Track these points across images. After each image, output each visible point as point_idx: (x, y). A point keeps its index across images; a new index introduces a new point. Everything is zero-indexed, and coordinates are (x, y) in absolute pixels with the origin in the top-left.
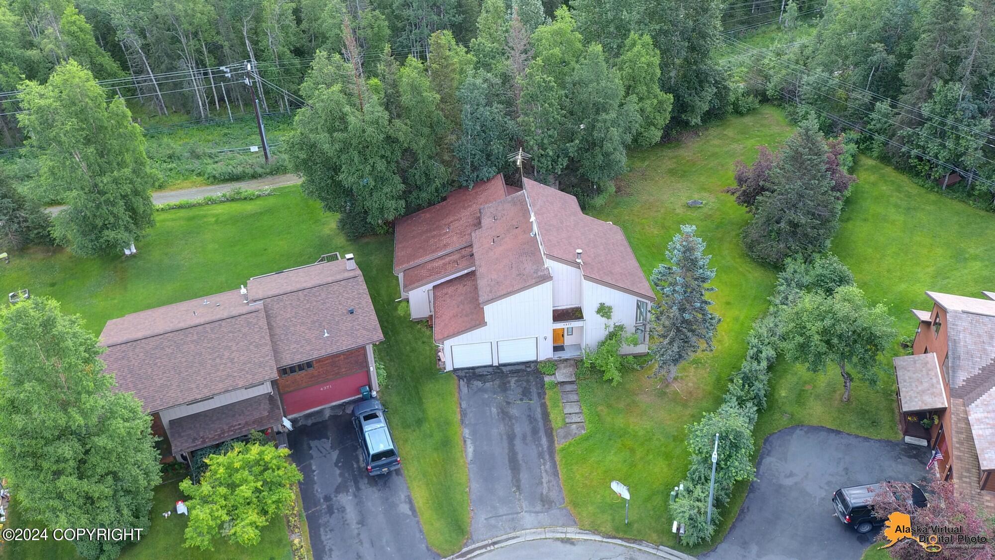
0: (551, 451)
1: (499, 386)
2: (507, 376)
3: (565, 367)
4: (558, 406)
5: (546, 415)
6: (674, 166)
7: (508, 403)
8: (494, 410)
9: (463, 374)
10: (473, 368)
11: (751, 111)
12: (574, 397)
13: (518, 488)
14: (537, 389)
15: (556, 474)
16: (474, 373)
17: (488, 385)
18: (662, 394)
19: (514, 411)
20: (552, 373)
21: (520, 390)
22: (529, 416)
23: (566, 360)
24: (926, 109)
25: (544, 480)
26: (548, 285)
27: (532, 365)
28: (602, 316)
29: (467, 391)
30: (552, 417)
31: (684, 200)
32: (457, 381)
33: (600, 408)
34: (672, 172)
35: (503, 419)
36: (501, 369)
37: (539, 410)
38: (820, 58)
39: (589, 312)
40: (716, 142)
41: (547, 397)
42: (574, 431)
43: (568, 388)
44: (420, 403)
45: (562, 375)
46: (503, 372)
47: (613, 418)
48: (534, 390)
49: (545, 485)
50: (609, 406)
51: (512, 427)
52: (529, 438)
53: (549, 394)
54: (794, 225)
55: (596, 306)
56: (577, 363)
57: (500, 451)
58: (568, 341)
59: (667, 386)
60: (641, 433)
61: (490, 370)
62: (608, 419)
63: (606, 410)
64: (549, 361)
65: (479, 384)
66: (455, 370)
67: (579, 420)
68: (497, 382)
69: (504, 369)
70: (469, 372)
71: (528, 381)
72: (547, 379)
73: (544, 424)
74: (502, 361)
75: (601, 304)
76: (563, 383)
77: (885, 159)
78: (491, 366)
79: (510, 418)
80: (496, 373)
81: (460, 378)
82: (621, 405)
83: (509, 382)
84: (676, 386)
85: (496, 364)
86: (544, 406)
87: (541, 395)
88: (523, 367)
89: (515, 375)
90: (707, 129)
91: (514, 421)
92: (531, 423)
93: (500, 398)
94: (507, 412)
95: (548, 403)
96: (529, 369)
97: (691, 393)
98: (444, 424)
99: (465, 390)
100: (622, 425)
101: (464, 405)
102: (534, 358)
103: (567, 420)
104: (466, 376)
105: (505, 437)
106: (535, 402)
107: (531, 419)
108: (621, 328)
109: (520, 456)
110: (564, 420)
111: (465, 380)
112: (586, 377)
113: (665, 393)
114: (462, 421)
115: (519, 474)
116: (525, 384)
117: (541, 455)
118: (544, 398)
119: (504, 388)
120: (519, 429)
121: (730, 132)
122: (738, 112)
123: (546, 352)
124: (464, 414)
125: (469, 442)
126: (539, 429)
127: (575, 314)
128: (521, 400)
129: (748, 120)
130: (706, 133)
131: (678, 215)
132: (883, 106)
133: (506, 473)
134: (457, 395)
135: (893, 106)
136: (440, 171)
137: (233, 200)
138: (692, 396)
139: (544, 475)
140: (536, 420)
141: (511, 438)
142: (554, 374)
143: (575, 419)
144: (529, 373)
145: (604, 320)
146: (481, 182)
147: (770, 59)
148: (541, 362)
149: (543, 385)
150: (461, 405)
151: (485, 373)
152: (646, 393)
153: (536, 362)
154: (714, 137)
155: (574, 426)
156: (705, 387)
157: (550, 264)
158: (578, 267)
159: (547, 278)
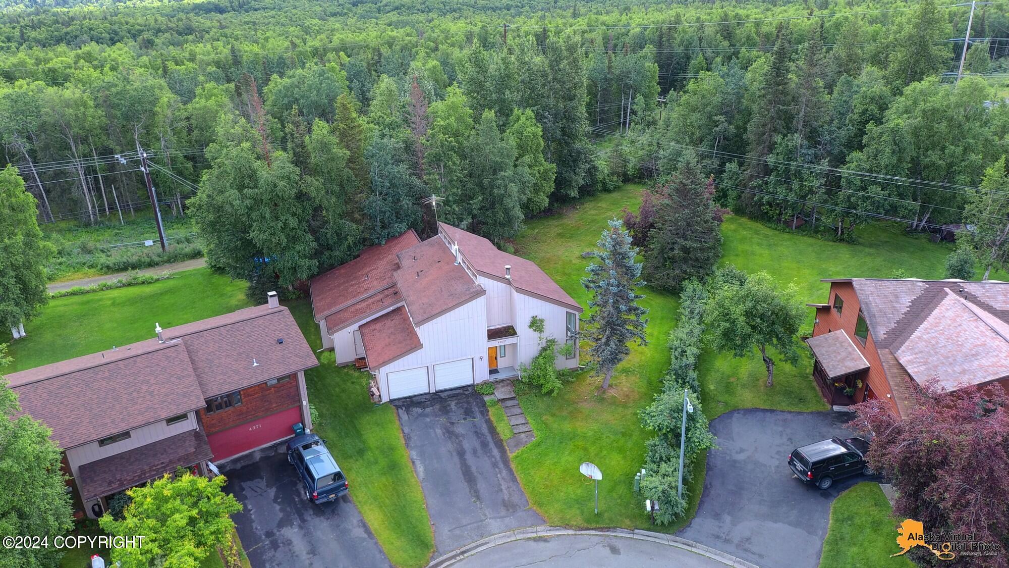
0: (506, 462)
1: (440, 410)
2: (446, 400)
3: (503, 387)
4: (504, 420)
5: (492, 430)
6: (562, 231)
7: (452, 424)
8: (439, 431)
9: (401, 403)
10: (410, 397)
11: (617, 188)
12: (517, 411)
13: (478, 498)
14: (479, 408)
15: (514, 479)
16: (412, 402)
17: (428, 410)
18: (602, 400)
19: (460, 429)
20: (490, 392)
21: (462, 411)
22: (476, 432)
23: (502, 381)
25: (503, 487)
26: (480, 301)
27: (469, 388)
28: (535, 330)
29: (407, 418)
30: (499, 429)
31: (577, 254)
32: (395, 411)
33: (544, 418)
35: (450, 438)
36: (439, 395)
37: (484, 426)
39: (522, 327)
40: (593, 212)
41: (490, 413)
42: (524, 440)
43: (510, 403)
44: (359, 434)
45: (500, 394)
46: (441, 398)
47: (559, 425)
48: (476, 409)
49: (505, 491)
50: (553, 415)
51: (460, 444)
52: (480, 451)
53: (492, 411)
55: (528, 321)
56: (514, 382)
57: (452, 467)
58: (502, 363)
59: (604, 392)
60: (590, 434)
61: (428, 397)
62: (555, 426)
63: (551, 419)
64: (485, 383)
65: (419, 410)
66: (391, 401)
67: (527, 429)
68: (437, 407)
69: (442, 395)
70: (406, 402)
71: (468, 403)
72: (487, 399)
73: (493, 438)
74: (438, 388)
75: (533, 317)
76: (503, 400)
77: (739, 211)
78: (428, 393)
79: (457, 436)
80: (434, 399)
81: (398, 407)
82: (565, 413)
83: (449, 405)
84: (612, 392)
85: (433, 391)
86: (489, 422)
87: (484, 412)
88: (461, 391)
89: (454, 398)
90: (582, 204)
91: (461, 438)
92: (479, 438)
93: (443, 420)
94: (452, 432)
95: (492, 418)
96: (467, 393)
97: (627, 396)
99: (405, 417)
100: (570, 430)
101: (406, 430)
102: (471, 382)
103: (515, 431)
104: (403, 405)
105: (455, 454)
106: (479, 419)
107: (478, 434)
108: (552, 342)
109: (474, 469)
110: (512, 431)
111: (404, 408)
112: (526, 392)
113: (603, 399)
114: (407, 445)
115: (476, 484)
116: (465, 405)
117: (495, 465)
118: (487, 415)
119: (445, 410)
120: (467, 445)
121: (603, 204)
122: (606, 190)
123: (483, 375)
124: (407, 438)
125: (418, 463)
126: (488, 442)
127: (508, 331)
128: (465, 419)
129: (615, 195)
130: (582, 206)
131: (575, 264)
133: (462, 486)
134: (397, 423)
136: (352, 229)
138: (629, 398)
139: (502, 482)
140: (483, 435)
141: (461, 454)
142: (493, 393)
143: (522, 429)
144: (467, 396)
145: (537, 334)
147: (626, 148)
148: (478, 385)
149: (484, 404)
150: (403, 430)
151: (423, 400)
152: (585, 401)
153: (472, 386)
154: (591, 209)
155: (523, 435)
156: (640, 390)
157: (481, 281)
158: (508, 282)
159: (481, 292)
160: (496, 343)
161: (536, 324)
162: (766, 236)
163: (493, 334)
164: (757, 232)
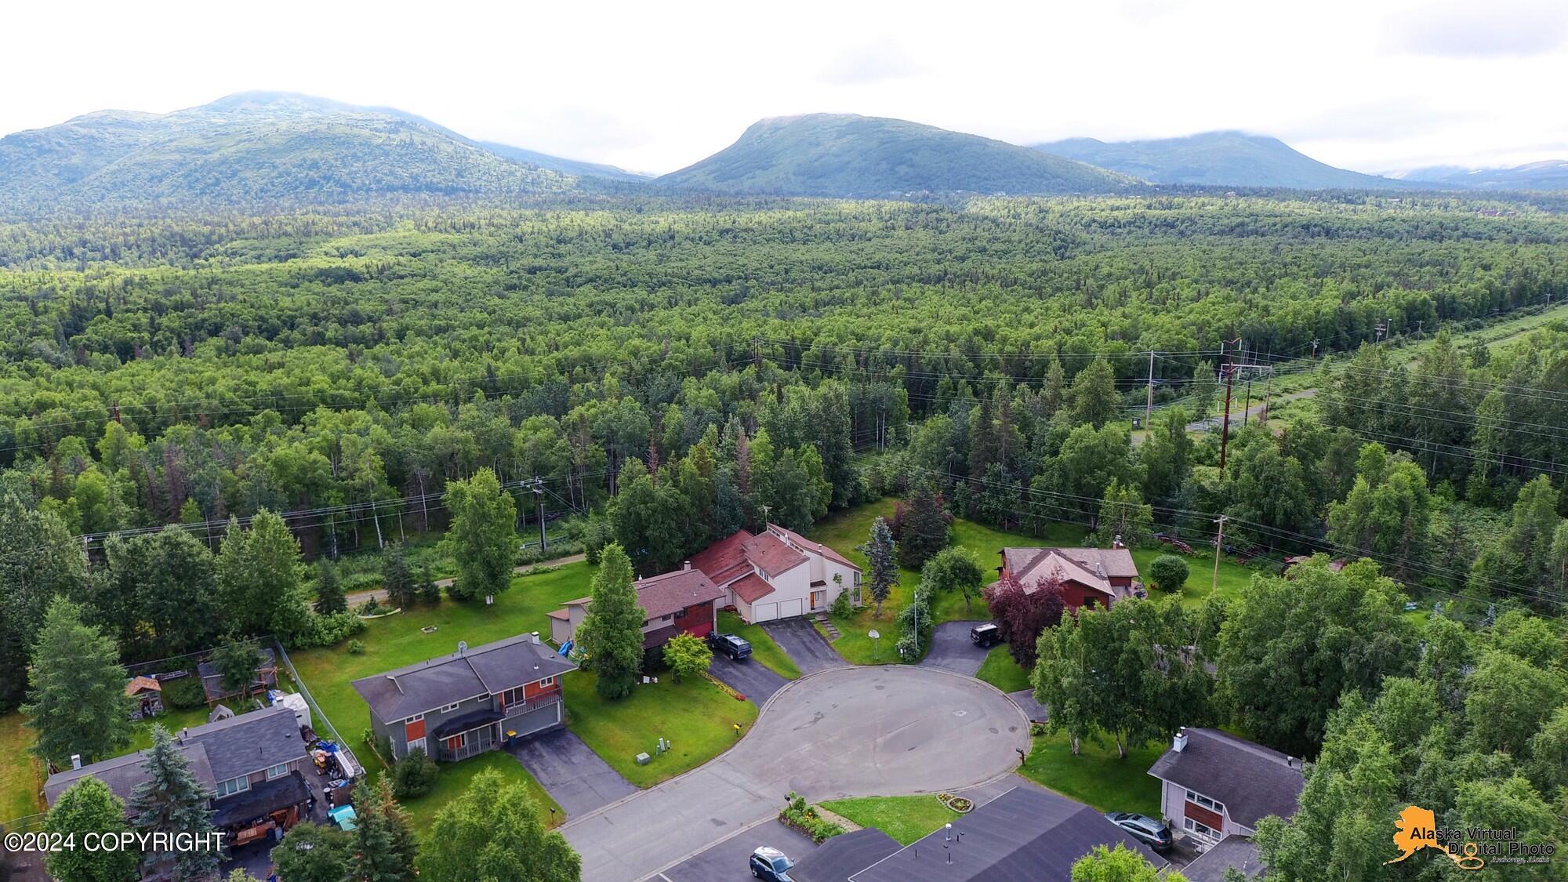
0: (828, 645)
1: (786, 626)
2: (789, 622)
4: (824, 629)
5: (818, 633)
7: (796, 631)
8: (789, 635)
9: (762, 624)
10: (767, 621)
11: (877, 500)
12: (830, 625)
13: (817, 658)
15: (834, 651)
16: (768, 623)
17: (781, 626)
19: (800, 634)
20: (813, 618)
21: (800, 626)
22: (810, 635)
23: (819, 613)
24: (984, 480)
25: (828, 653)
26: (805, 566)
28: (836, 583)
29: (767, 630)
30: (822, 633)
33: (846, 628)
34: (838, 536)
36: (783, 620)
37: (813, 632)
38: (916, 459)
39: (829, 580)
40: (859, 519)
42: (836, 637)
43: (825, 622)
45: (818, 618)
46: (785, 621)
47: (853, 631)
48: (807, 625)
49: (830, 654)
50: (850, 627)
51: (802, 640)
52: (814, 642)
53: (816, 626)
54: (925, 540)
55: (832, 577)
56: (824, 613)
57: (801, 647)
58: (817, 604)
59: (877, 617)
61: (777, 621)
62: (851, 631)
63: (849, 629)
64: (810, 614)
65: (777, 626)
66: (756, 623)
67: (837, 633)
68: (784, 625)
70: (764, 623)
71: (802, 623)
72: (812, 621)
73: (819, 636)
74: (783, 617)
75: (835, 575)
76: (821, 621)
77: (968, 517)
78: (777, 619)
79: (799, 636)
80: (781, 622)
81: (760, 626)
82: (856, 627)
83: (792, 624)
84: (882, 617)
85: (780, 618)
86: (815, 630)
87: (812, 626)
88: (797, 618)
89: (793, 621)
91: (802, 638)
92: (812, 637)
93: (790, 630)
94: (796, 635)
95: (817, 629)
96: (801, 618)
97: (890, 618)
98: (764, 643)
101: (770, 635)
102: (802, 613)
103: (830, 633)
105: (800, 643)
106: (809, 629)
108: (846, 589)
109: (812, 648)
110: (828, 633)
111: (763, 626)
112: (833, 617)
114: (774, 641)
115: (814, 652)
117: (823, 647)
118: (814, 627)
119: (790, 626)
120: (806, 639)
121: (867, 513)
122: (869, 501)
123: (807, 610)
124: (772, 638)
125: (782, 647)
126: (818, 639)
127: (822, 583)
128: (802, 629)
129: (877, 506)
130: (851, 514)
132: (961, 484)
133: (808, 654)
134: (763, 632)
135: (967, 483)
136: (706, 529)
137: (535, 573)
139: (828, 651)
140: (814, 636)
141: (804, 643)
142: (815, 618)
143: (834, 633)
144: (801, 620)
145: (837, 585)
146: (732, 535)
147: (882, 468)
148: (806, 615)
149: (810, 623)
150: (767, 635)
151: (775, 622)
153: (803, 615)
154: (857, 517)
157: (806, 553)
158: (821, 554)
159: (807, 559)
160: (814, 590)
161: (837, 579)
162: (986, 535)
163: (813, 585)
164: (980, 532)
